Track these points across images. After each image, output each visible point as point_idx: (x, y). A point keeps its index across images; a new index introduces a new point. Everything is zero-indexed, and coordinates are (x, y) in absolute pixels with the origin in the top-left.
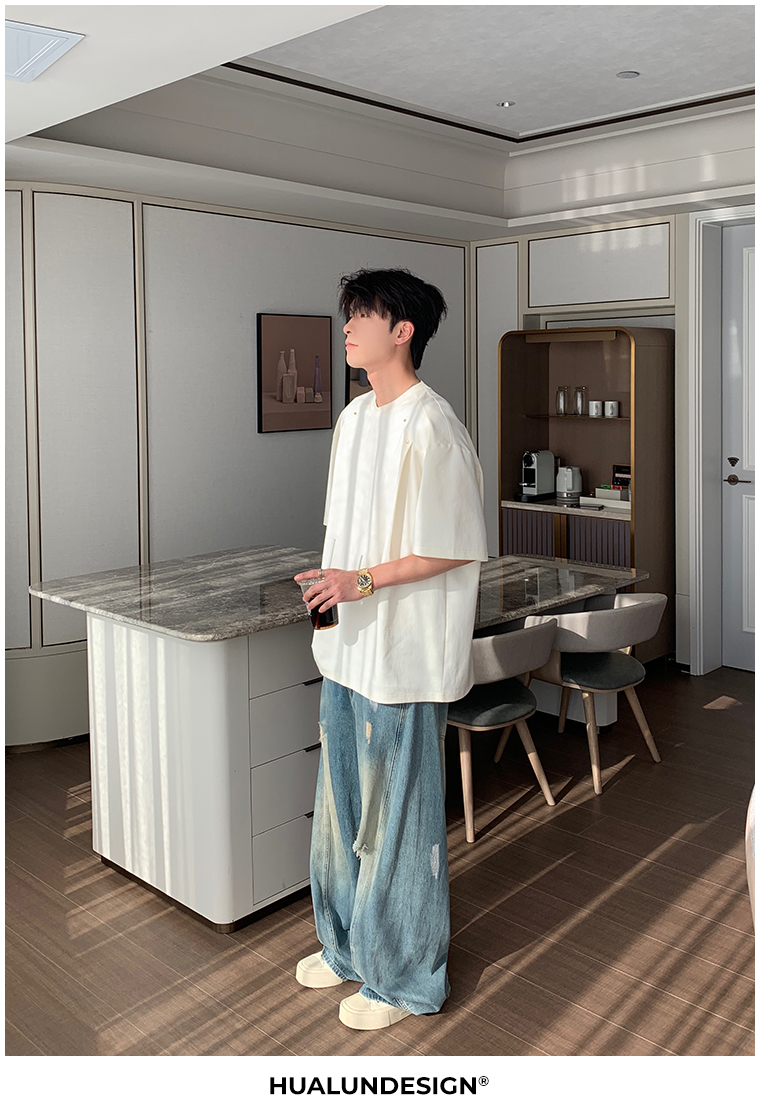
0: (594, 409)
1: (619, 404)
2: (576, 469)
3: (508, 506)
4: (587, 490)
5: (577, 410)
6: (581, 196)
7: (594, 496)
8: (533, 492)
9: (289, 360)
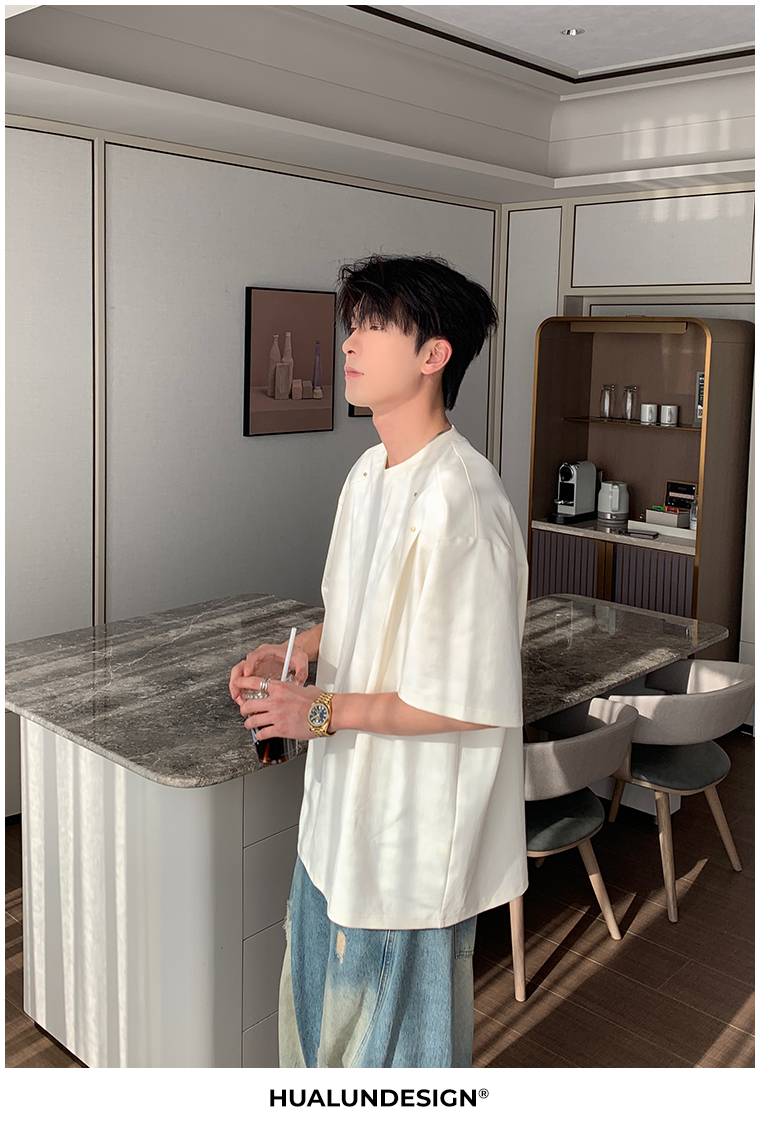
0: (647, 414)
1: (679, 410)
2: (623, 486)
3: (540, 528)
4: (635, 511)
5: (626, 414)
6: (647, 152)
7: (644, 521)
8: (571, 511)
9: (284, 347)
